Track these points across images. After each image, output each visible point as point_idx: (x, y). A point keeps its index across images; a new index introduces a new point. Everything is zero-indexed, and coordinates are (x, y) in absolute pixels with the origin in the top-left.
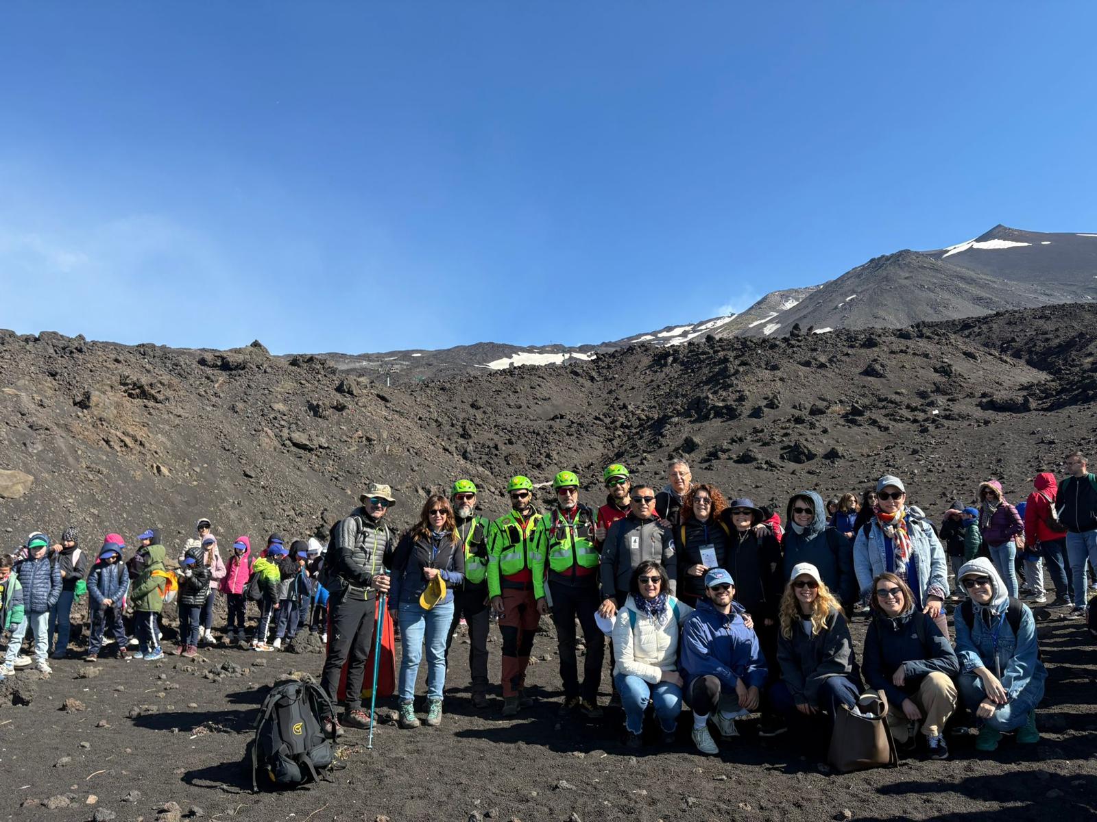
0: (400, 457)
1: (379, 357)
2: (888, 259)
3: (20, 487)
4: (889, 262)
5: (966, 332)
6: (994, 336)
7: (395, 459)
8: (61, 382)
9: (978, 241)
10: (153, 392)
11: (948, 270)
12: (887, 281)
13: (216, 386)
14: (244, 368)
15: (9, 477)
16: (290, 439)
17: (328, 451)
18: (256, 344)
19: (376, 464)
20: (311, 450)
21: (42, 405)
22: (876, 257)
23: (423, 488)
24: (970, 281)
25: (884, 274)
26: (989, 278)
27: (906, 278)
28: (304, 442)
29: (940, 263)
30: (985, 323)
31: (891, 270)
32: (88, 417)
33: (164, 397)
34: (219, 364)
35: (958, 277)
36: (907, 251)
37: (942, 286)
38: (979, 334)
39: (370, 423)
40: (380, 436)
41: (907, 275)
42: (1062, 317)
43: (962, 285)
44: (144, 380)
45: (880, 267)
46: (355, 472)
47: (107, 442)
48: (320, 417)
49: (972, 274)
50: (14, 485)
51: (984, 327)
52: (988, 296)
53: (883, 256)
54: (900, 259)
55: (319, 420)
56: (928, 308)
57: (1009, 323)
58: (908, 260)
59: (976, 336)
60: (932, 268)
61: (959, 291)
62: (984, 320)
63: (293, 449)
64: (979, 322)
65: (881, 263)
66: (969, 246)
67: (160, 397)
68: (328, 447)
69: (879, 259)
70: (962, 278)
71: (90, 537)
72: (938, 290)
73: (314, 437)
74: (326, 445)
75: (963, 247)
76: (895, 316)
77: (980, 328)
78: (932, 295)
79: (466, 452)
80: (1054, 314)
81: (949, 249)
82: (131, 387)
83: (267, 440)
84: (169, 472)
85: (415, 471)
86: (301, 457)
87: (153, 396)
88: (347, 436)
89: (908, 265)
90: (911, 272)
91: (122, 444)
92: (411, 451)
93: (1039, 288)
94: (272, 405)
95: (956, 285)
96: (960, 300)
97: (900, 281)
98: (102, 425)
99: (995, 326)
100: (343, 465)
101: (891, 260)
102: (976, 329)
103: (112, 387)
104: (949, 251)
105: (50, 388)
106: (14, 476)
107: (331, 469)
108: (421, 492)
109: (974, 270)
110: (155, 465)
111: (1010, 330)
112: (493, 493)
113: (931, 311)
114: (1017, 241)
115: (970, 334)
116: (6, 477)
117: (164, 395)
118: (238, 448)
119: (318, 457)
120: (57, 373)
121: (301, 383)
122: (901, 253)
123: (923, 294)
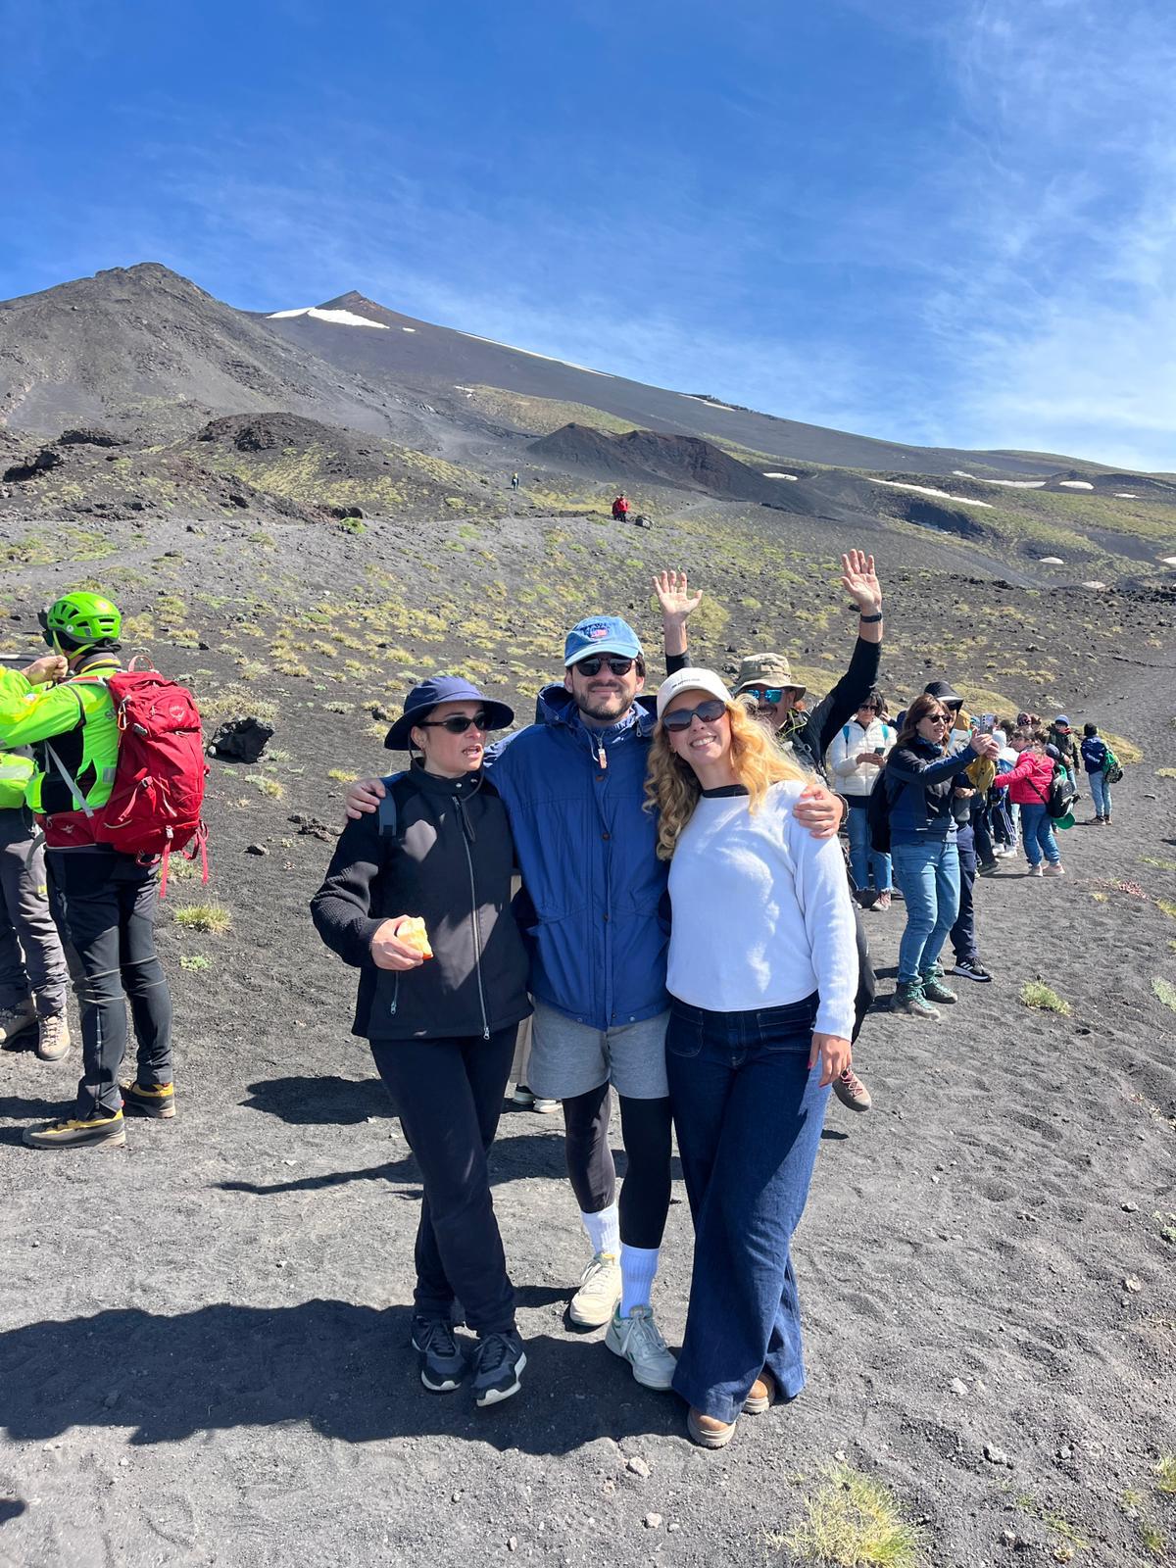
9: (319, 307)
11: (210, 309)
35: (219, 322)
37: (178, 329)
61: (206, 344)
66: (305, 312)
72: (167, 333)
78: (148, 339)
95: (207, 332)
114: (371, 319)
123: (133, 334)
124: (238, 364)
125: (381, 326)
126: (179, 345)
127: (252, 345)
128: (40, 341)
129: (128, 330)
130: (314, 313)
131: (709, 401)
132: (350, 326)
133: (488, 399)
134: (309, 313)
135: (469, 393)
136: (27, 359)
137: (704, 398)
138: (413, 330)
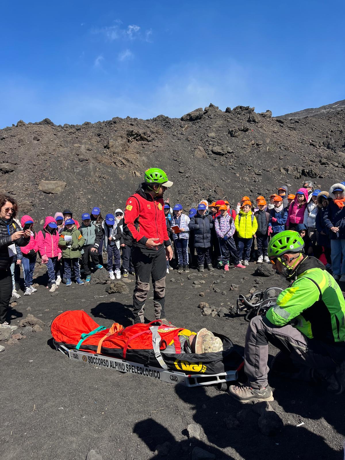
0: (275, 152)
1: (330, 106)
3: (60, 188)
7: (271, 154)
8: (102, 138)
10: (145, 137)
13: (184, 129)
14: (200, 119)
15: (55, 184)
16: (212, 151)
17: (232, 154)
18: (211, 106)
19: (259, 158)
20: (223, 155)
21: (89, 150)
23: (284, 169)
28: (219, 151)
32: (108, 152)
33: (152, 139)
34: (188, 118)
39: (261, 136)
40: (264, 141)
44: (141, 132)
46: (244, 164)
47: (115, 163)
48: (234, 137)
50: (56, 187)
55: (233, 138)
63: (213, 155)
67: (149, 139)
68: (232, 152)
71: (80, 210)
73: (225, 148)
74: (231, 151)
79: (329, 144)
82: (136, 136)
83: (199, 153)
84: (141, 175)
85: (281, 159)
86: (216, 159)
87: (146, 138)
88: (246, 145)
91: (122, 163)
92: (282, 148)
94: (208, 134)
98: (114, 155)
100: (239, 161)
103: (122, 137)
105: (96, 141)
106: (57, 183)
107: (230, 164)
108: (282, 171)
110: (134, 172)
112: (337, 167)
116: (53, 184)
117: (152, 137)
118: (181, 159)
119: (227, 158)
120: (100, 134)
121: (228, 121)
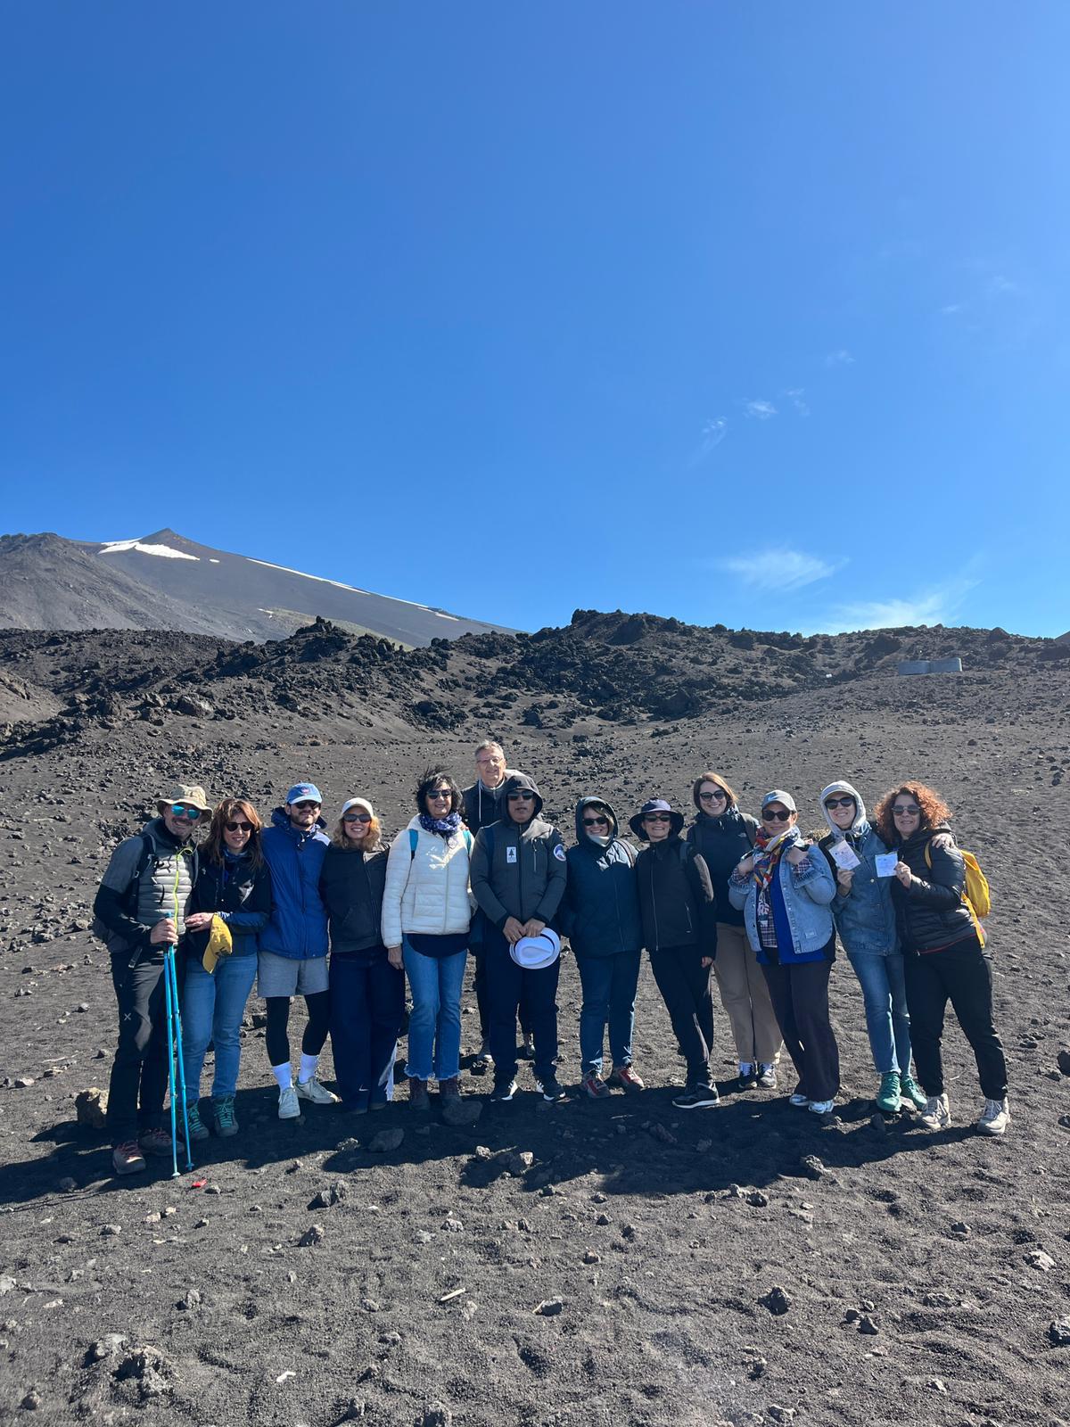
2: (26, 540)
4: (27, 545)
5: (52, 649)
6: (83, 658)
9: (143, 542)
11: (102, 570)
12: (21, 568)
22: (11, 535)
24: (126, 589)
25: (19, 558)
26: (147, 590)
27: (47, 570)
29: (92, 559)
30: (76, 641)
31: (28, 556)
35: (112, 581)
36: (53, 536)
37: (92, 589)
38: (66, 654)
41: (49, 567)
42: (162, 647)
43: (116, 592)
45: (14, 549)
49: (131, 583)
51: (75, 645)
52: (143, 610)
53: (20, 535)
54: (42, 543)
56: (71, 613)
57: (104, 645)
58: (53, 547)
59: (62, 655)
60: (83, 565)
61: (111, 599)
62: (77, 637)
64: (70, 637)
65: (16, 543)
66: (131, 546)
69: (15, 537)
70: (117, 584)
72: (85, 592)
75: (125, 546)
76: (27, 616)
77: (69, 645)
78: (77, 598)
80: (155, 641)
81: (107, 544)
89: (52, 553)
90: (55, 563)
93: (200, 611)
95: (109, 590)
96: (111, 611)
97: (39, 572)
99: (87, 645)
101: (31, 542)
102: (64, 647)
104: (107, 547)
109: (132, 577)
111: (103, 653)
113: (74, 618)
114: (184, 552)
115: (56, 651)
122: (44, 537)
123: (67, 595)
124: (135, 613)
125: (193, 558)
126: (95, 601)
127: (139, 598)
128: (13, 603)
129: (63, 592)
130: (141, 548)
131: (440, 613)
132: (169, 558)
133: (285, 619)
134: (136, 548)
135: (269, 615)
136: (14, 617)
137: (436, 610)
138: (217, 561)
